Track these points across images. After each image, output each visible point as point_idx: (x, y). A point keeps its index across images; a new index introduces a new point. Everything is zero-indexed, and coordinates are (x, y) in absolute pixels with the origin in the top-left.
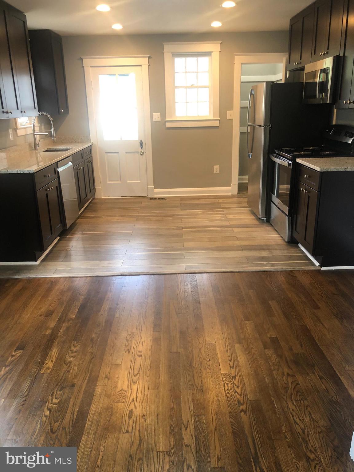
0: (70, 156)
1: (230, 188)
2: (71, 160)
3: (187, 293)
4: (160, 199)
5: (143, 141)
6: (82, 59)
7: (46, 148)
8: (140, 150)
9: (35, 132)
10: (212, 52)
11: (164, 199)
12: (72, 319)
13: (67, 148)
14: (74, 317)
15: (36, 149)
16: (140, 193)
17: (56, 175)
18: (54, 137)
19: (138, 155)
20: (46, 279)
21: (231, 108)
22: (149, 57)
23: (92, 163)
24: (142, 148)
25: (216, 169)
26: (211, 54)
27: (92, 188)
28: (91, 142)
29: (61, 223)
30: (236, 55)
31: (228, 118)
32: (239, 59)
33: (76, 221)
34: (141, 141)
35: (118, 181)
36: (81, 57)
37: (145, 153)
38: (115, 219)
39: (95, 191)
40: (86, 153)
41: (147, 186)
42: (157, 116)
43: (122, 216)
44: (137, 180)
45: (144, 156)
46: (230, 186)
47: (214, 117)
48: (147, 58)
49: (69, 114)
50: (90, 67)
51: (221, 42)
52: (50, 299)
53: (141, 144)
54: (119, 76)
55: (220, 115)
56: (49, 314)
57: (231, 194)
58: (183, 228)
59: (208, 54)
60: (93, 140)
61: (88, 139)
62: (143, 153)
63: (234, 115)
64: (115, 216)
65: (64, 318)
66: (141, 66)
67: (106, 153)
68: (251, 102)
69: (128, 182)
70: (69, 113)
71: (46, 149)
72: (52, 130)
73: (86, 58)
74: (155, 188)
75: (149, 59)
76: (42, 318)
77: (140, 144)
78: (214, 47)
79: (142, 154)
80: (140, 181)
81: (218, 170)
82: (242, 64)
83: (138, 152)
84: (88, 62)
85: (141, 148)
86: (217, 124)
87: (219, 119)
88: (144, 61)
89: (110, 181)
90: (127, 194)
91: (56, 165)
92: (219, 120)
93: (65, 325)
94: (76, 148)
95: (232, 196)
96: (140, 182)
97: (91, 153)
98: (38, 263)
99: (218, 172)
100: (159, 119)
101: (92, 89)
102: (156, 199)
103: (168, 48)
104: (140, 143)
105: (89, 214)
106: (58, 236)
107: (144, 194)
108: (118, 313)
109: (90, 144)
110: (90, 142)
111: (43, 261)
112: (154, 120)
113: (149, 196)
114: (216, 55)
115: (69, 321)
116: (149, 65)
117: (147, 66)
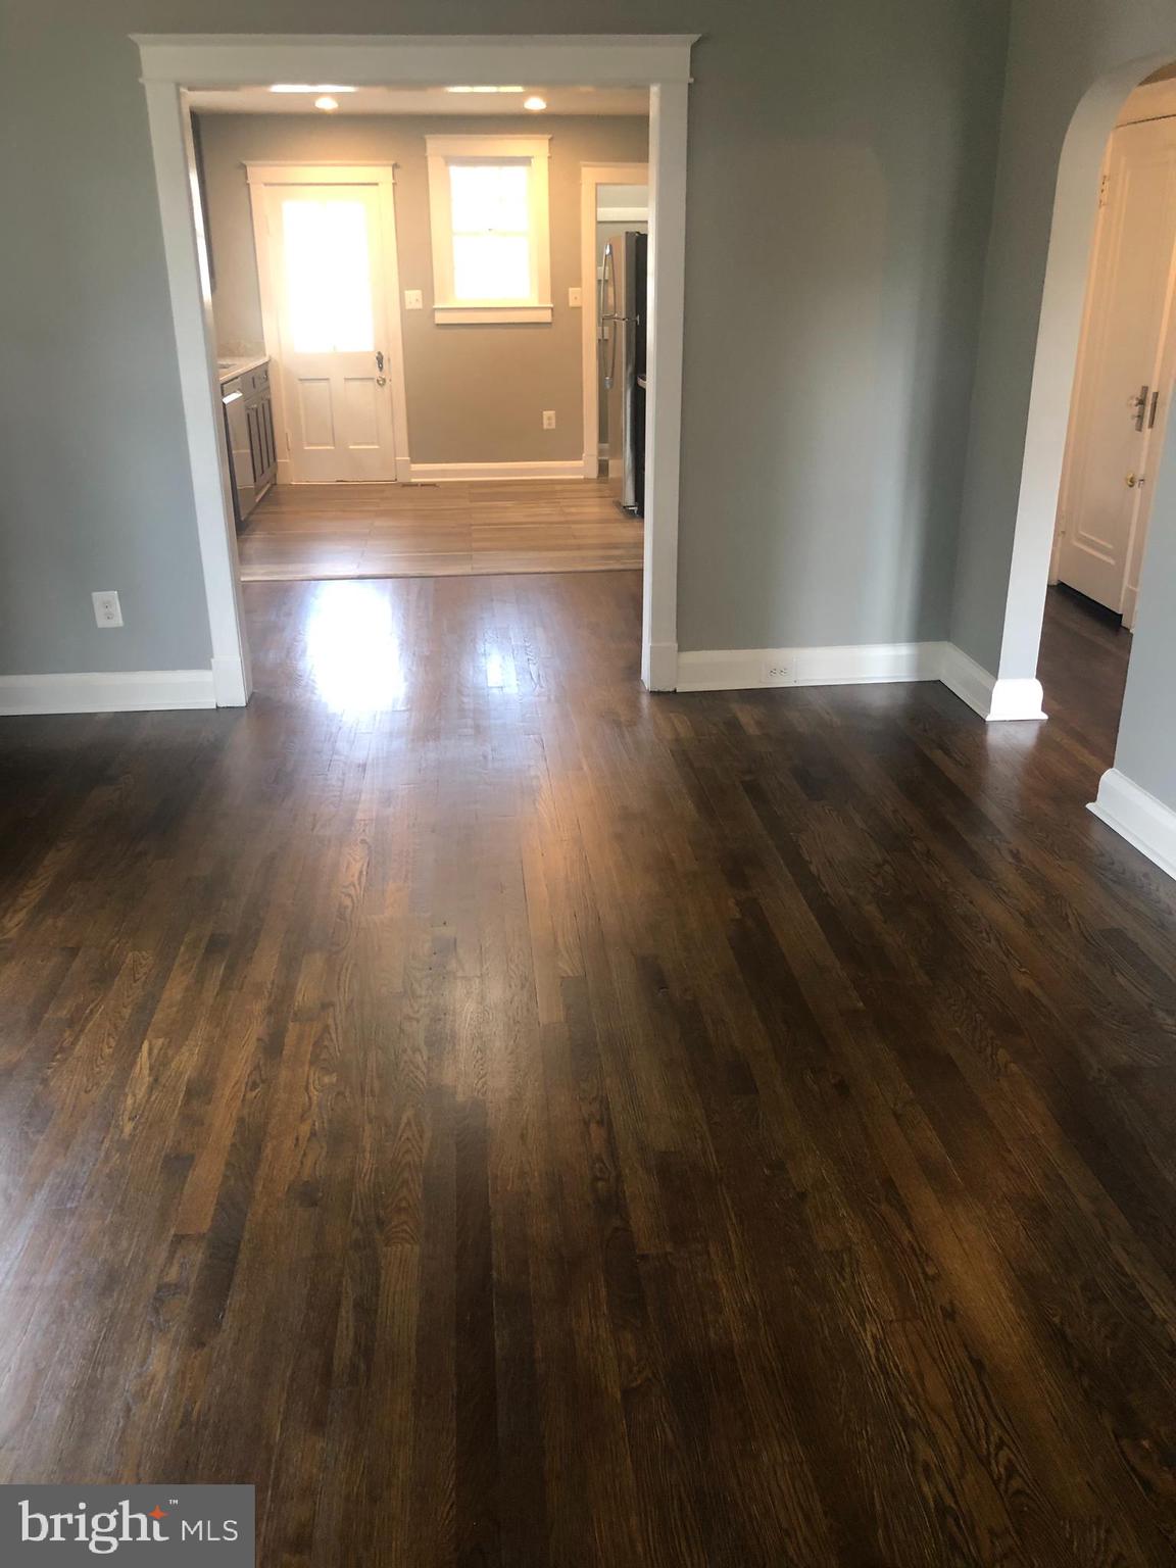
1: (580, 463)
2: (240, 387)
4: (424, 486)
5: (383, 353)
6: (245, 167)
8: (376, 373)
10: (532, 157)
11: (433, 485)
16: (378, 474)
19: (371, 385)
21: (578, 282)
22: (395, 166)
23: (269, 401)
24: (381, 368)
25: (549, 418)
26: (530, 162)
27: (271, 460)
28: (267, 353)
30: (585, 166)
31: (571, 304)
32: (591, 174)
34: (379, 353)
35: (327, 444)
36: (244, 162)
37: (388, 381)
39: (277, 470)
40: (260, 378)
41: (395, 457)
42: (414, 298)
44: (373, 444)
45: (386, 388)
46: (581, 459)
47: (540, 301)
48: (390, 169)
50: (262, 185)
51: (550, 136)
53: (380, 359)
55: (553, 298)
57: (582, 477)
58: (472, 525)
59: (525, 161)
60: (271, 350)
61: (260, 348)
62: (384, 380)
63: (584, 296)
66: (376, 184)
67: (301, 380)
68: (607, 268)
69: (351, 447)
73: (254, 166)
74: (414, 461)
75: (396, 171)
77: (377, 362)
78: (536, 147)
79: (382, 382)
80: (379, 445)
81: (554, 421)
82: (597, 184)
83: (372, 379)
84: (258, 174)
85: (378, 369)
86: (546, 317)
87: (552, 306)
88: (383, 174)
89: (310, 444)
90: (349, 476)
92: (552, 309)
94: (241, 366)
95: (586, 481)
96: (377, 447)
97: (267, 379)
99: (553, 426)
100: (419, 306)
101: (269, 234)
102: (415, 486)
103: (437, 146)
104: (377, 358)
107: (388, 476)
109: (266, 360)
110: (265, 355)
112: (408, 307)
113: (399, 480)
114: (541, 165)
116: (394, 184)
117: (391, 186)
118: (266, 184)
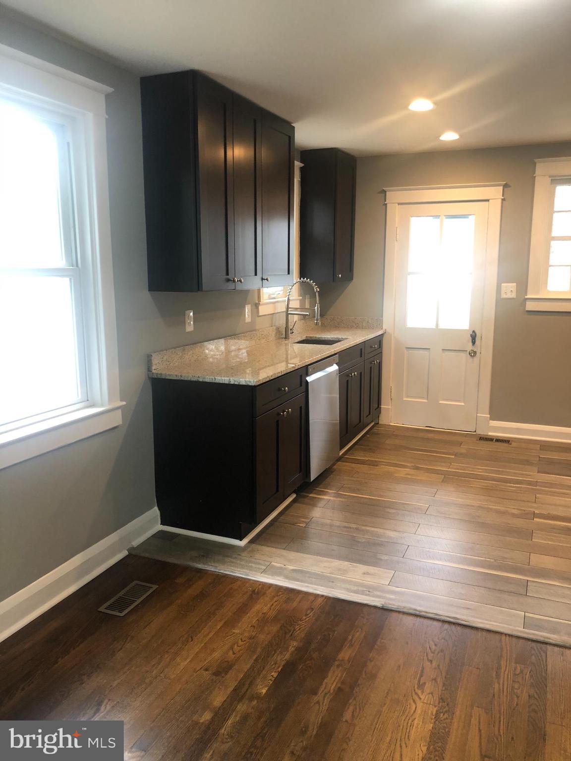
0: (335, 354)
2: (338, 361)
3: (518, 697)
4: (498, 440)
5: (476, 331)
6: (386, 192)
7: (305, 336)
8: (470, 347)
9: (289, 309)
11: (507, 441)
12: (258, 697)
13: (337, 338)
14: (264, 691)
15: (286, 337)
16: (459, 424)
17: (303, 388)
18: (317, 320)
19: (464, 356)
20: (246, 581)
22: (505, 186)
23: (380, 364)
24: (474, 343)
27: (375, 406)
28: (384, 328)
29: (301, 471)
33: (334, 464)
34: (474, 332)
35: (423, 398)
36: (384, 189)
37: (478, 354)
38: (402, 472)
39: (380, 412)
40: (371, 347)
41: (477, 413)
42: (509, 290)
43: (417, 468)
44: (459, 401)
45: (476, 359)
48: (502, 187)
49: (353, 281)
50: (397, 204)
52: (237, 631)
53: (473, 337)
54: (446, 218)
56: (222, 670)
58: (534, 515)
60: (387, 325)
61: (380, 324)
62: (475, 353)
64: (404, 466)
65: (244, 690)
66: (488, 200)
67: (407, 348)
69: (441, 402)
70: (352, 279)
71: (304, 338)
72: (316, 308)
73: (390, 191)
74: (492, 418)
75: (505, 189)
76: (206, 675)
77: (471, 338)
79: (473, 354)
80: (464, 402)
83: (467, 351)
84: (395, 196)
85: (471, 344)
88: (495, 193)
89: (408, 397)
90: (437, 424)
91: (306, 370)
93: (242, 707)
94: (352, 339)
96: (463, 404)
97: (381, 347)
98: (242, 543)
100: (514, 295)
101: (397, 240)
102: (490, 439)
103: (545, 169)
104: (471, 335)
105: (360, 456)
106: (294, 492)
107: (470, 428)
108: (351, 708)
109: (380, 333)
110: (382, 329)
111: (252, 542)
112: (504, 296)
113: (479, 432)
115: (251, 699)
116: (503, 200)
117: (500, 201)
118: (399, 204)
